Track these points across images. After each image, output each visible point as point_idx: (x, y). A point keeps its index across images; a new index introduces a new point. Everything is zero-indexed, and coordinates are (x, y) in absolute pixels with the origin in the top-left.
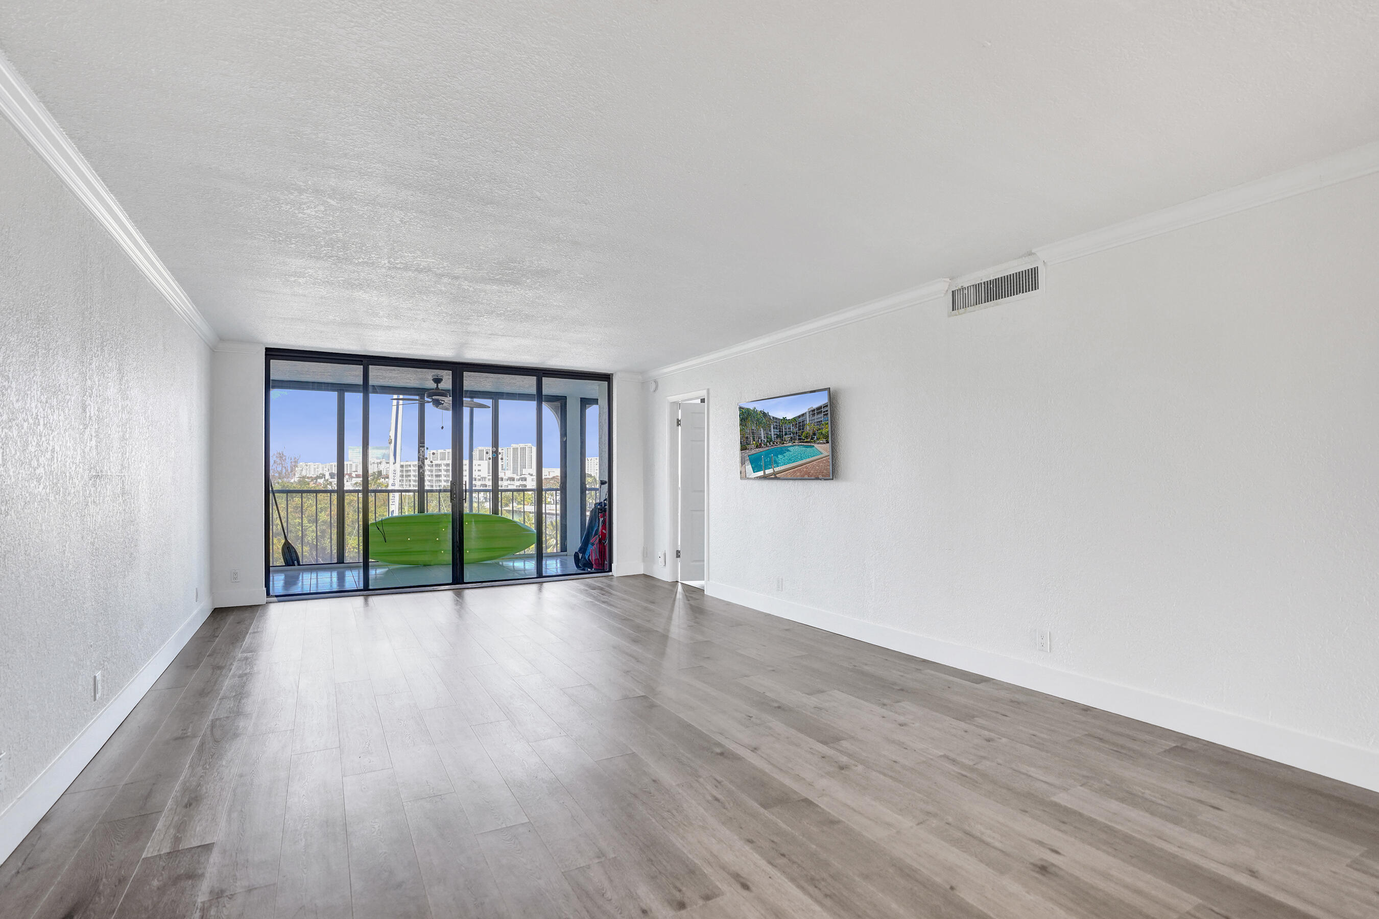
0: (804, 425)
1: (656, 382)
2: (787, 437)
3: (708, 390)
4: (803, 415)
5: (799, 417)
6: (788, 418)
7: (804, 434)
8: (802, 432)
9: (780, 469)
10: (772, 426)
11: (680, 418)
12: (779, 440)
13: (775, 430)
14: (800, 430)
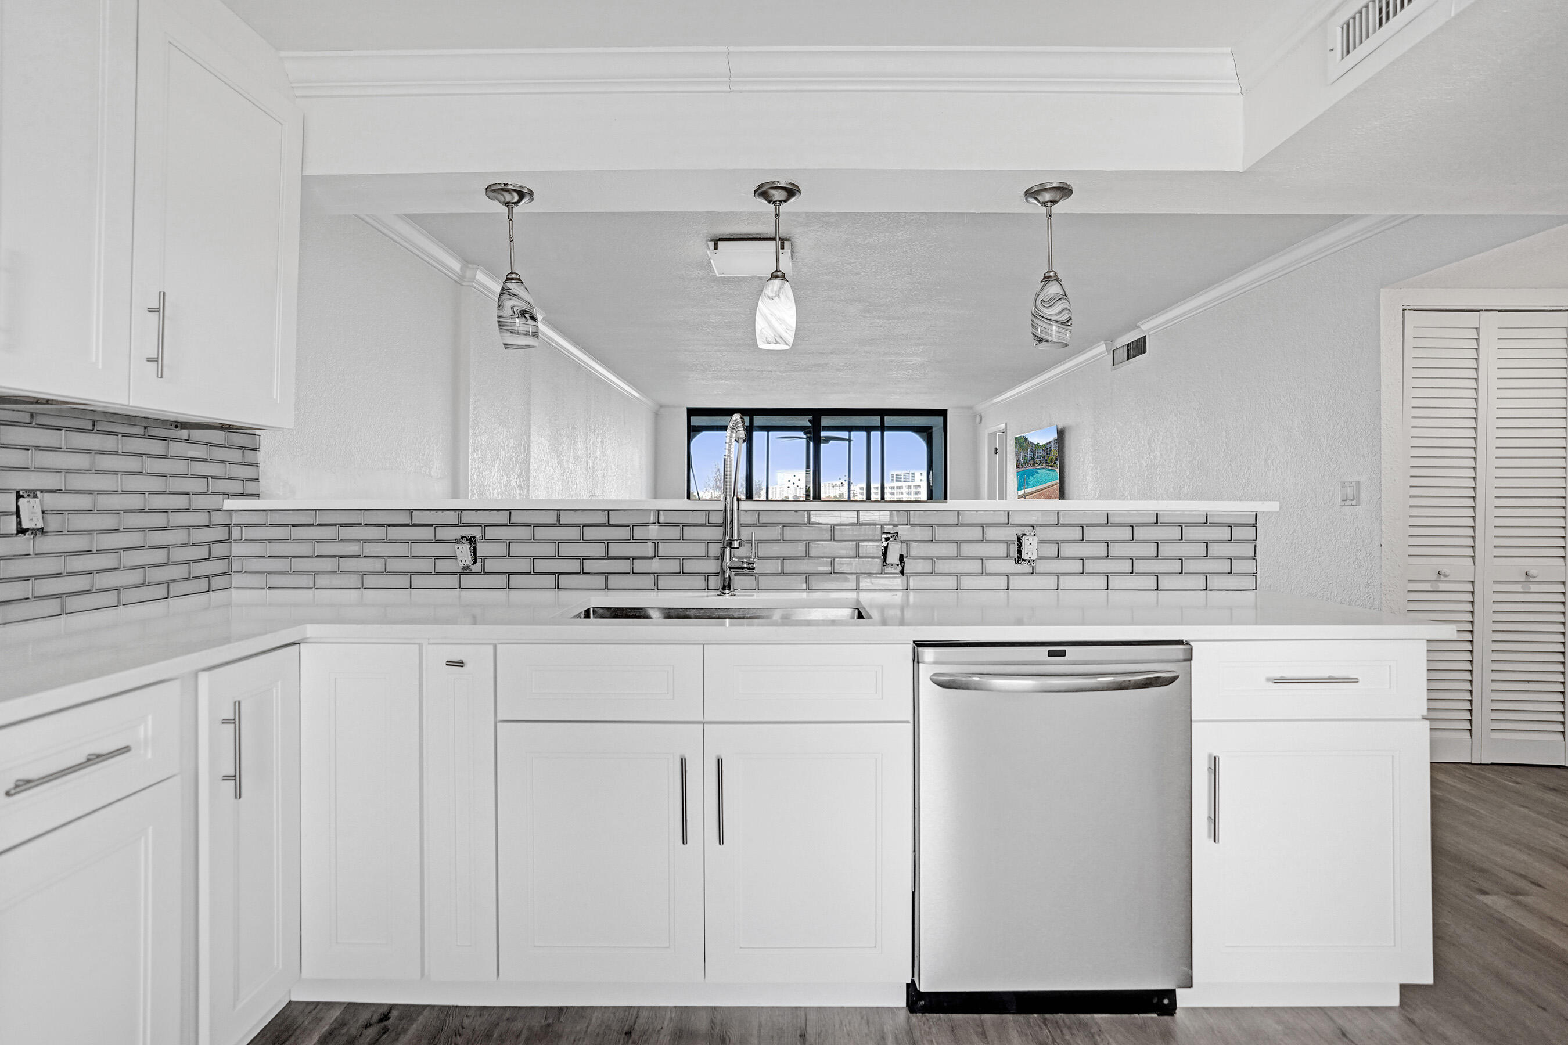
0: (1050, 451)
1: (980, 416)
2: (1038, 460)
3: (1006, 424)
4: (1050, 442)
5: (1047, 444)
6: (1040, 444)
7: (1049, 458)
8: (1049, 457)
9: (1031, 491)
10: (1029, 450)
11: (997, 447)
12: (1032, 462)
13: (1031, 453)
14: (1047, 454)
